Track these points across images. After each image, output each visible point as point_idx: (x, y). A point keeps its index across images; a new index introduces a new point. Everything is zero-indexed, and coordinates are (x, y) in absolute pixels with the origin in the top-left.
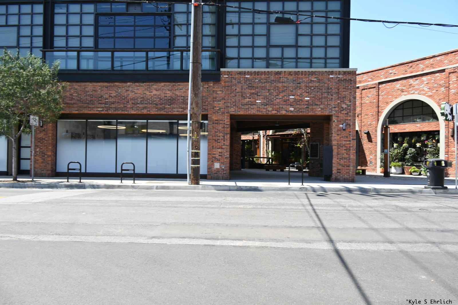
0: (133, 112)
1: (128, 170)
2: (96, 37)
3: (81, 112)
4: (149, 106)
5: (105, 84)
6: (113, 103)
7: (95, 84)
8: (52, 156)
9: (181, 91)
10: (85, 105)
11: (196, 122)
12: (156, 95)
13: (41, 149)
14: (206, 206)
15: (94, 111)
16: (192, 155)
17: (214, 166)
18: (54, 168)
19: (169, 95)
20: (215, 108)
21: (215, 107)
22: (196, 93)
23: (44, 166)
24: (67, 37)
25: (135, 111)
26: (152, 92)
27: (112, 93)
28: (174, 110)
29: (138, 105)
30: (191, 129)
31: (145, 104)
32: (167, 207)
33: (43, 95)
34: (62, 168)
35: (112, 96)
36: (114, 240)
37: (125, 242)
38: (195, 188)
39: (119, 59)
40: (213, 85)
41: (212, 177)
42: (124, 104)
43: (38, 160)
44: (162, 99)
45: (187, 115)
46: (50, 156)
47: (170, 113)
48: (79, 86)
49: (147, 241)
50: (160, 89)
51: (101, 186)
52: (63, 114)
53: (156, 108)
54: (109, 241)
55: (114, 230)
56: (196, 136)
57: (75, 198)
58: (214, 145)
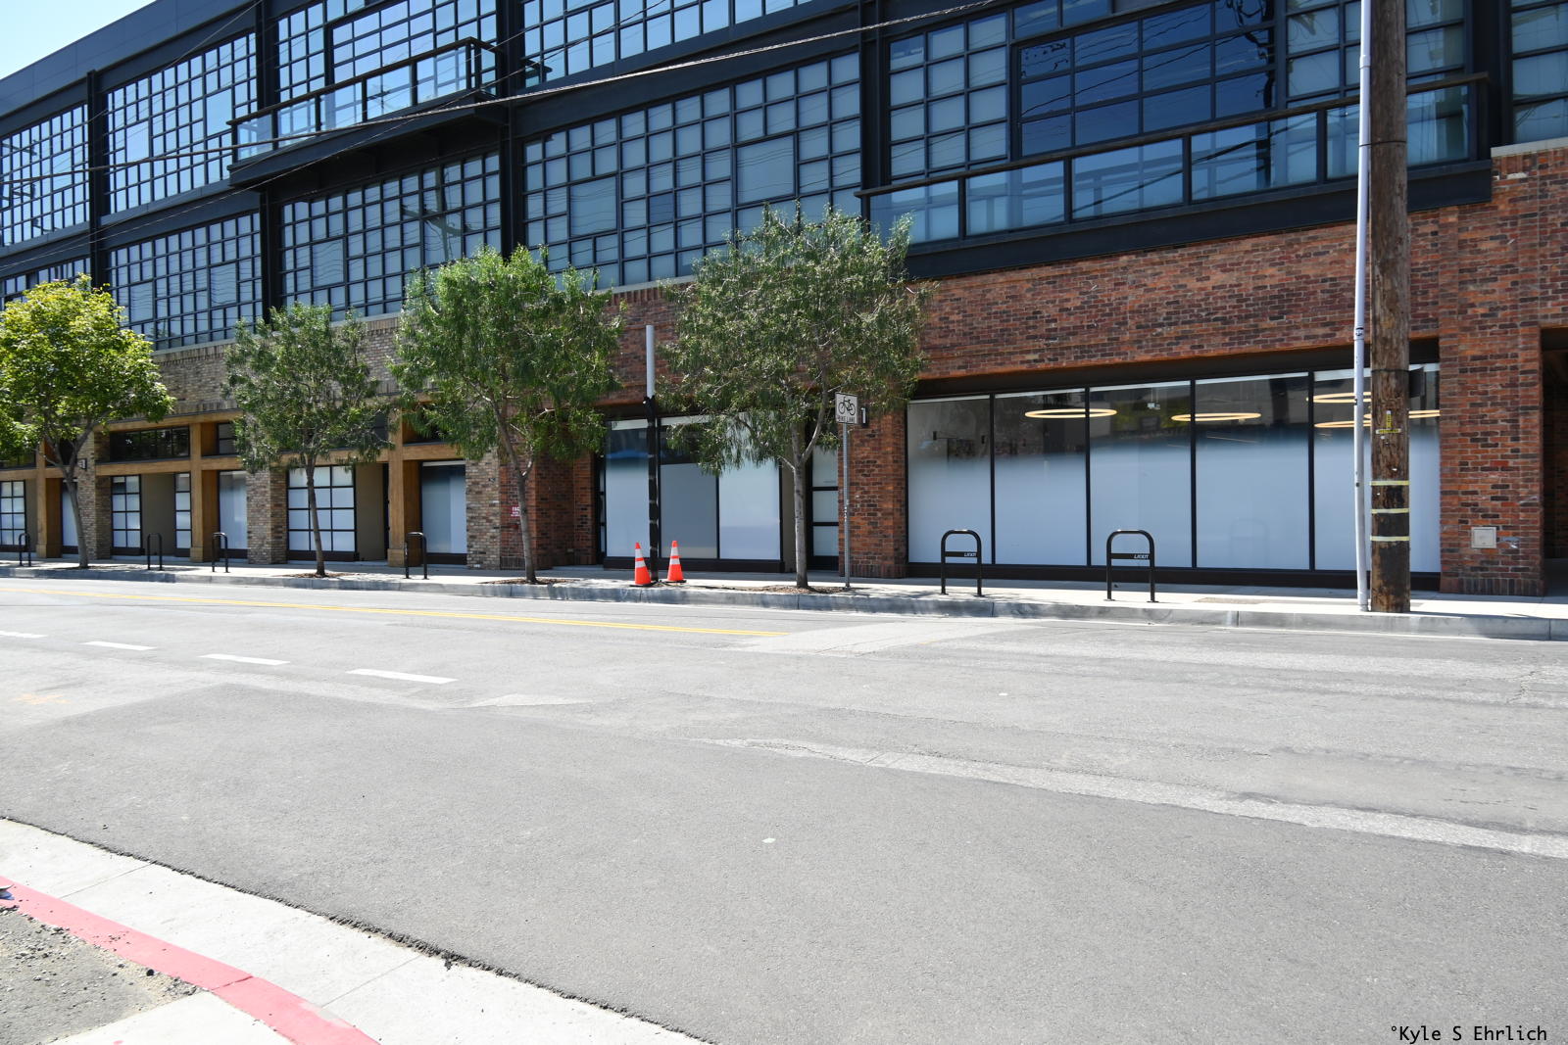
0: (1143, 357)
1: (1130, 556)
2: (1015, 121)
3: (975, 371)
4: (1196, 328)
5: (1047, 271)
6: (1074, 332)
7: (1014, 275)
8: (897, 515)
9: (1321, 258)
10: (987, 348)
11: (1388, 370)
12: (1222, 287)
13: (866, 492)
14: (1451, 694)
15: (1014, 363)
16: (1375, 498)
17: (1469, 539)
18: (903, 549)
19: (1275, 281)
20: (1470, 312)
21: (1472, 305)
22: (1388, 261)
23: (876, 545)
24: (928, 138)
25: (1147, 352)
26: (1208, 278)
27: (1068, 300)
28: (1295, 333)
29: (1159, 330)
30: (1369, 400)
31: (1184, 323)
32: (1286, 690)
33: (868, 328)
34: (926, 551)
35: (1067, 309)
36: (1110, 789)
37: (1148, 800)
38: (1390, 626)
39: (1091, 181)
40: (1460, 218)
41: (1461, 582)
42: (1110, 330)
43: (858, 527)
44: (1246, 300)
45: (1352, 347)
46: (892, 514)
47: (1278, 346)
48: (965, 288)
49: (1226, 807)
50: (1239, 264)
51: (1042, 608)
52: (922, 383)
53: (1225, 334)
54: (1095, 790)
55: (1106, 756)
56: (1388, 425)
57: (971, 645)
58: (1468, 458)
